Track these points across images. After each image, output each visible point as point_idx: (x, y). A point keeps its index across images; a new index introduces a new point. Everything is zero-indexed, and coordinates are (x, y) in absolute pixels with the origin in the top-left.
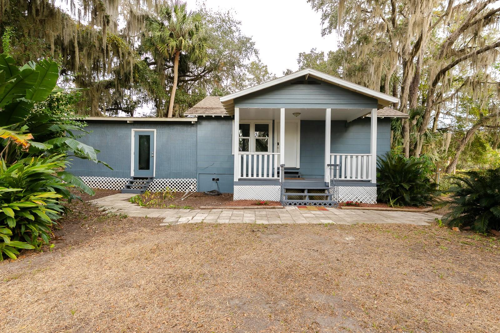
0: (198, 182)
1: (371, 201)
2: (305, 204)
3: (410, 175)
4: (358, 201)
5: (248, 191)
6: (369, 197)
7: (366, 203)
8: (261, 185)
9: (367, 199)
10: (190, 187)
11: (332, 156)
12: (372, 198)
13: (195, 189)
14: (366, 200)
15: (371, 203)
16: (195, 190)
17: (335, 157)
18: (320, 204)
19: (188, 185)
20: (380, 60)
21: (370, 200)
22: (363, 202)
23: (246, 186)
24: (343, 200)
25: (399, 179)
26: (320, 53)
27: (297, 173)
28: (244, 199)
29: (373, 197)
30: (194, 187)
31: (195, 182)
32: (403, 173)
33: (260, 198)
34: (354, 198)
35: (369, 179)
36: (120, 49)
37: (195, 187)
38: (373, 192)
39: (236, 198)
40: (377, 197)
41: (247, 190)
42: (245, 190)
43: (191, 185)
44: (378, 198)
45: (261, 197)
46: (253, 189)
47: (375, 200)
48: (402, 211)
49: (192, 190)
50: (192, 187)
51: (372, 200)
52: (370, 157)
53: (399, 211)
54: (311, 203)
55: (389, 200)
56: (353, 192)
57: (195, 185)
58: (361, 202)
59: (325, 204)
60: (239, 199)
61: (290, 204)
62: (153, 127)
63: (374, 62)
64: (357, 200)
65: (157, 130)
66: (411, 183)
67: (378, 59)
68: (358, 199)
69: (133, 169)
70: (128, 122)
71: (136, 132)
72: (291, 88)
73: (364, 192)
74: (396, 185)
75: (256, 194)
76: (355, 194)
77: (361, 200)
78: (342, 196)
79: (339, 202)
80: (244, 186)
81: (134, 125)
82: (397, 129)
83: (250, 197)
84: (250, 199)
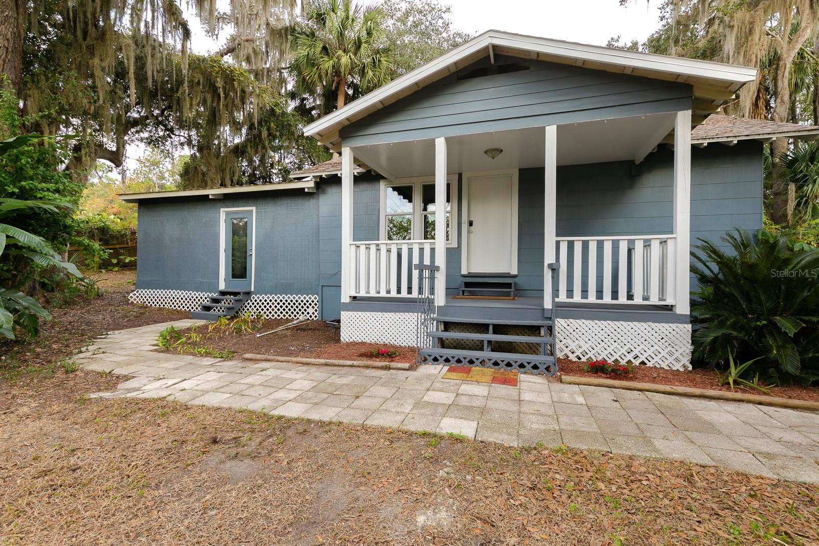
0: (320, 302)
1: (674, 363)
2: (471, 362)
3: (806, 294)
4: (633, 361)
5: (369, 323)
6: (667, 350)
7: (658, 366)
8: (395, 311)
9: (660, 356)
10: (308, 310)
11: (561, 243)
12: (677, 354)
13: (316, 314)
14: (657, 359)
15: (675, 369)
16: (316, 317)
17: (571, 245)
18: (509, 365)
19: (305, 307)
20: (752, 17)
21: (671, 359)
22: (649, 364)
23: (364, 313)
24: (590, 355)
25: (769, 305)
26: (629, 45)
27: (509, 285)
28: (360, 341)
29: (680, 351)
30: (313, 310)
31: (315, 301)
32: (783, 287)
33: (393, 340)
34: (623, 351)
35: (669, 301)
36: (236, 83)
37: (316, 310)
38: (681, 339)
39: (345, 338)
40: (693, 353)
41: (366, 321)
42: (362, 321)
43: (310, 307)
44: (696, 354)
45: (396, 338)
46: (377, 319)
47: (686, 360)
48: (760, 403)
49: (311, 316)
50: (311, 310)
51: (677, 360)
52: (670, 243)
53: (749, 402)
54: (487, 361)
55: (727, 366)
56: (619, 336)
57: (316, 307)
58: (643, 363)
59: (522, 366)
60: (351, 340)
61: (436, 360)
62: (251, 203)
63: (735, 23)
64: (630, 357)
65: (256, 209)
66: (807, 318)
67: (748, 15)
68: (632, 354)
69: (224, 277)
70: (210, 197)
71: (227, 213)
72: (458, 89)
73: (653, 338)
74: (758, 320)
75: (384, 331)
76: (626, 342)
77: (642, 358)
78: (587, 346)
79: (580, 359)
80: (360, 313)
81: (223, 203)
82: (810, 181)
83: (373, 337)
84: (373, 341)
